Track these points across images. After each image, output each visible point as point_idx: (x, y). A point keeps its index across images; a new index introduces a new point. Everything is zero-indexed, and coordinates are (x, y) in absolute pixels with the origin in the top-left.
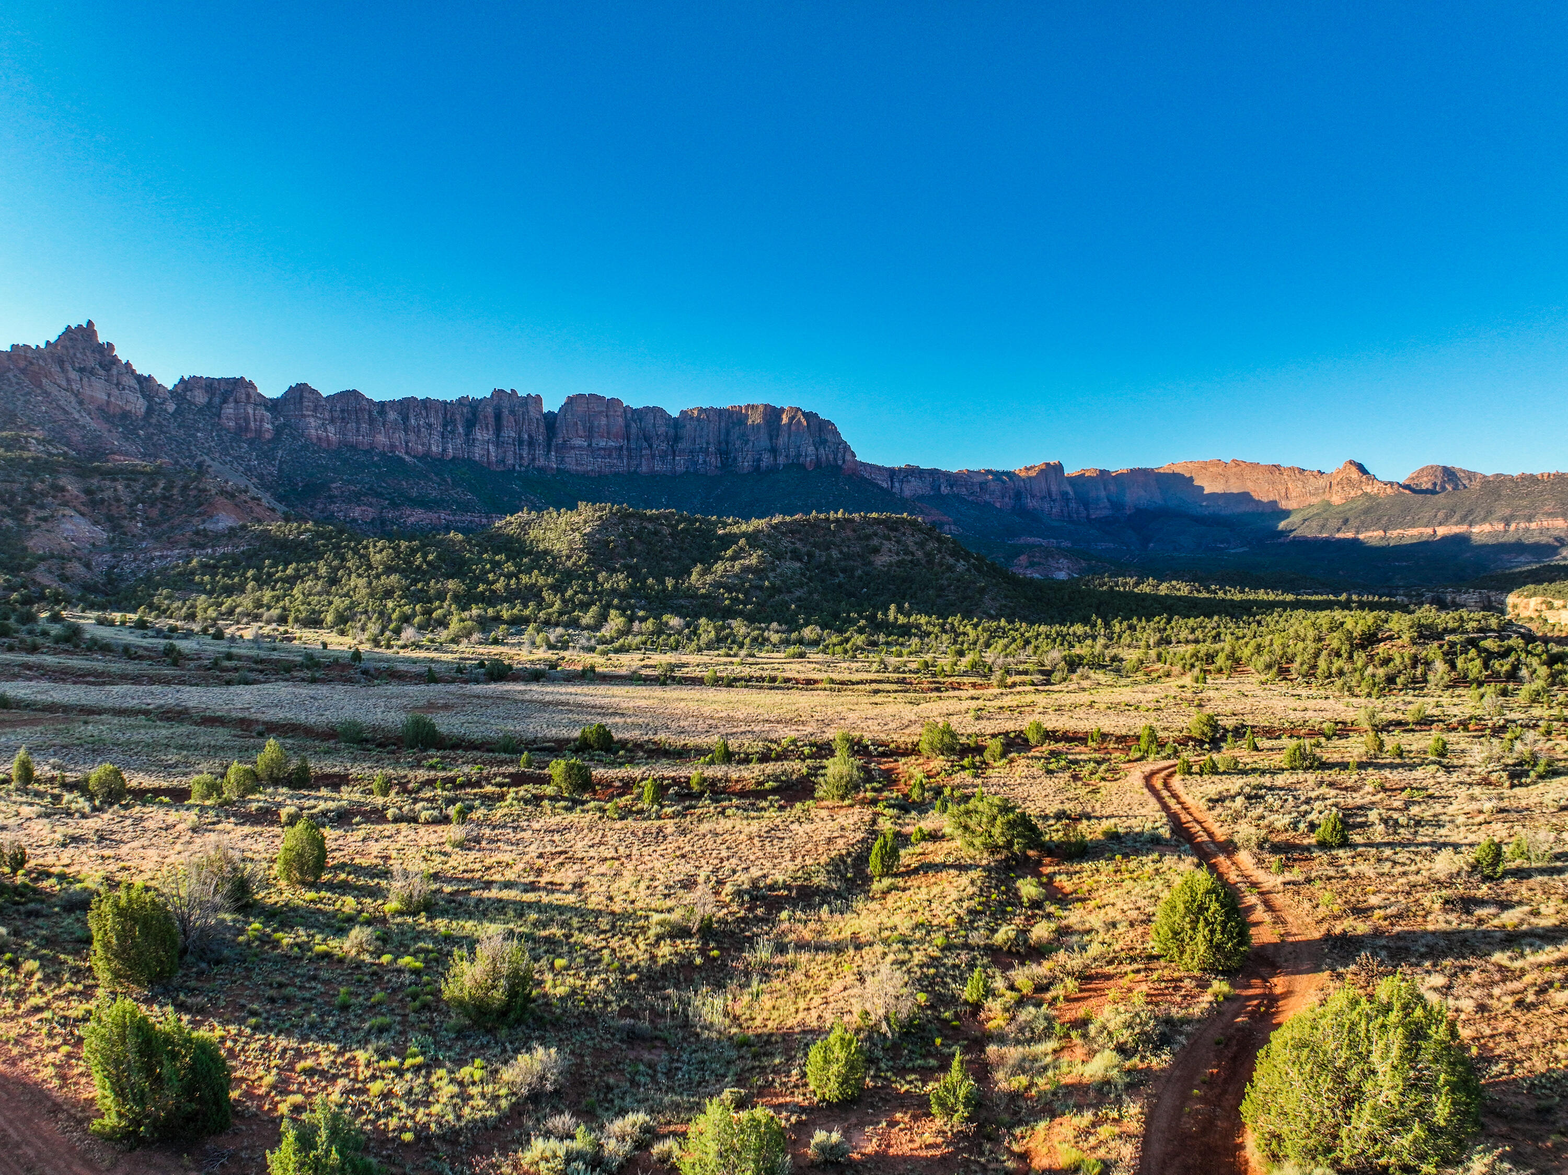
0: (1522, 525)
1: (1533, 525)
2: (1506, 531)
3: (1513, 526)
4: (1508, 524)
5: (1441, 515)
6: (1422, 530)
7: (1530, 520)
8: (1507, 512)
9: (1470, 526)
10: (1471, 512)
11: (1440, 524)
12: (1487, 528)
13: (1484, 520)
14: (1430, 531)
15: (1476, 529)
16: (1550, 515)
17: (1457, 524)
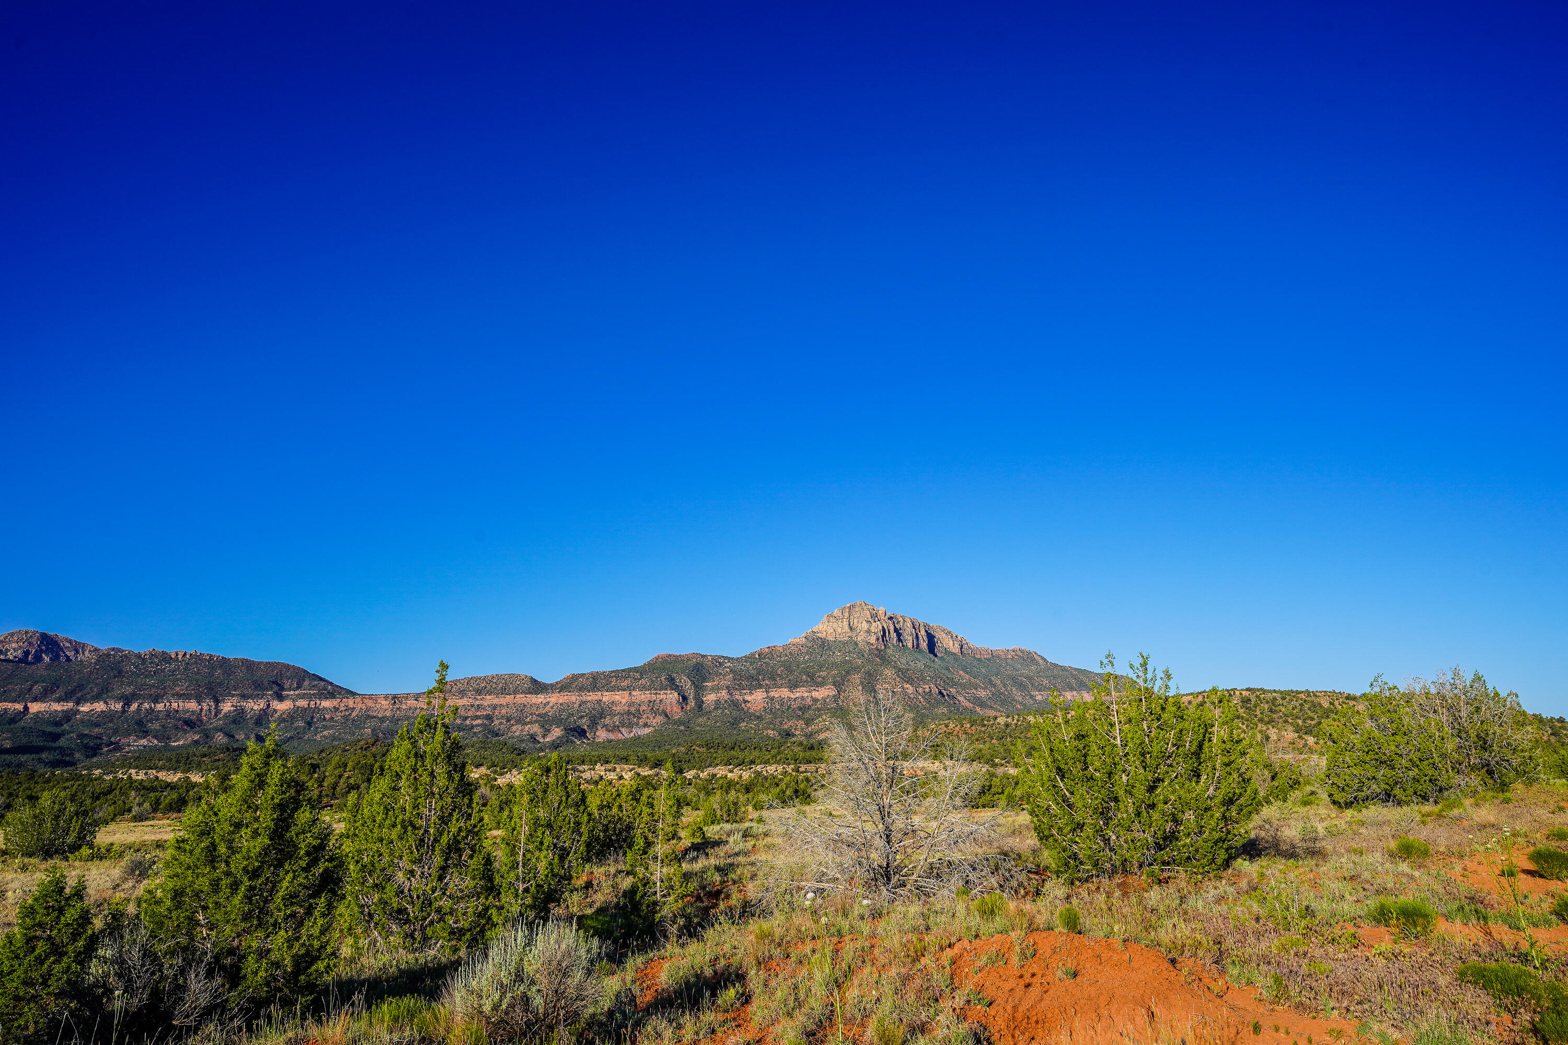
0: (146, 705)
1: (160, 707)
2: (124, 711)
3: (134, 706)
4: (127, 704)
5: (37, 689)
6: (10, 705)
7: (156, 700)
8: (129, 690)
9: (78, 703)
10: (80, 687)
11: (35, 700)
12: (100, 706)
13: (96, 698)
14: (19, 707)
15: (85, 708)
16: (180, 696)
17: (58, 700)
